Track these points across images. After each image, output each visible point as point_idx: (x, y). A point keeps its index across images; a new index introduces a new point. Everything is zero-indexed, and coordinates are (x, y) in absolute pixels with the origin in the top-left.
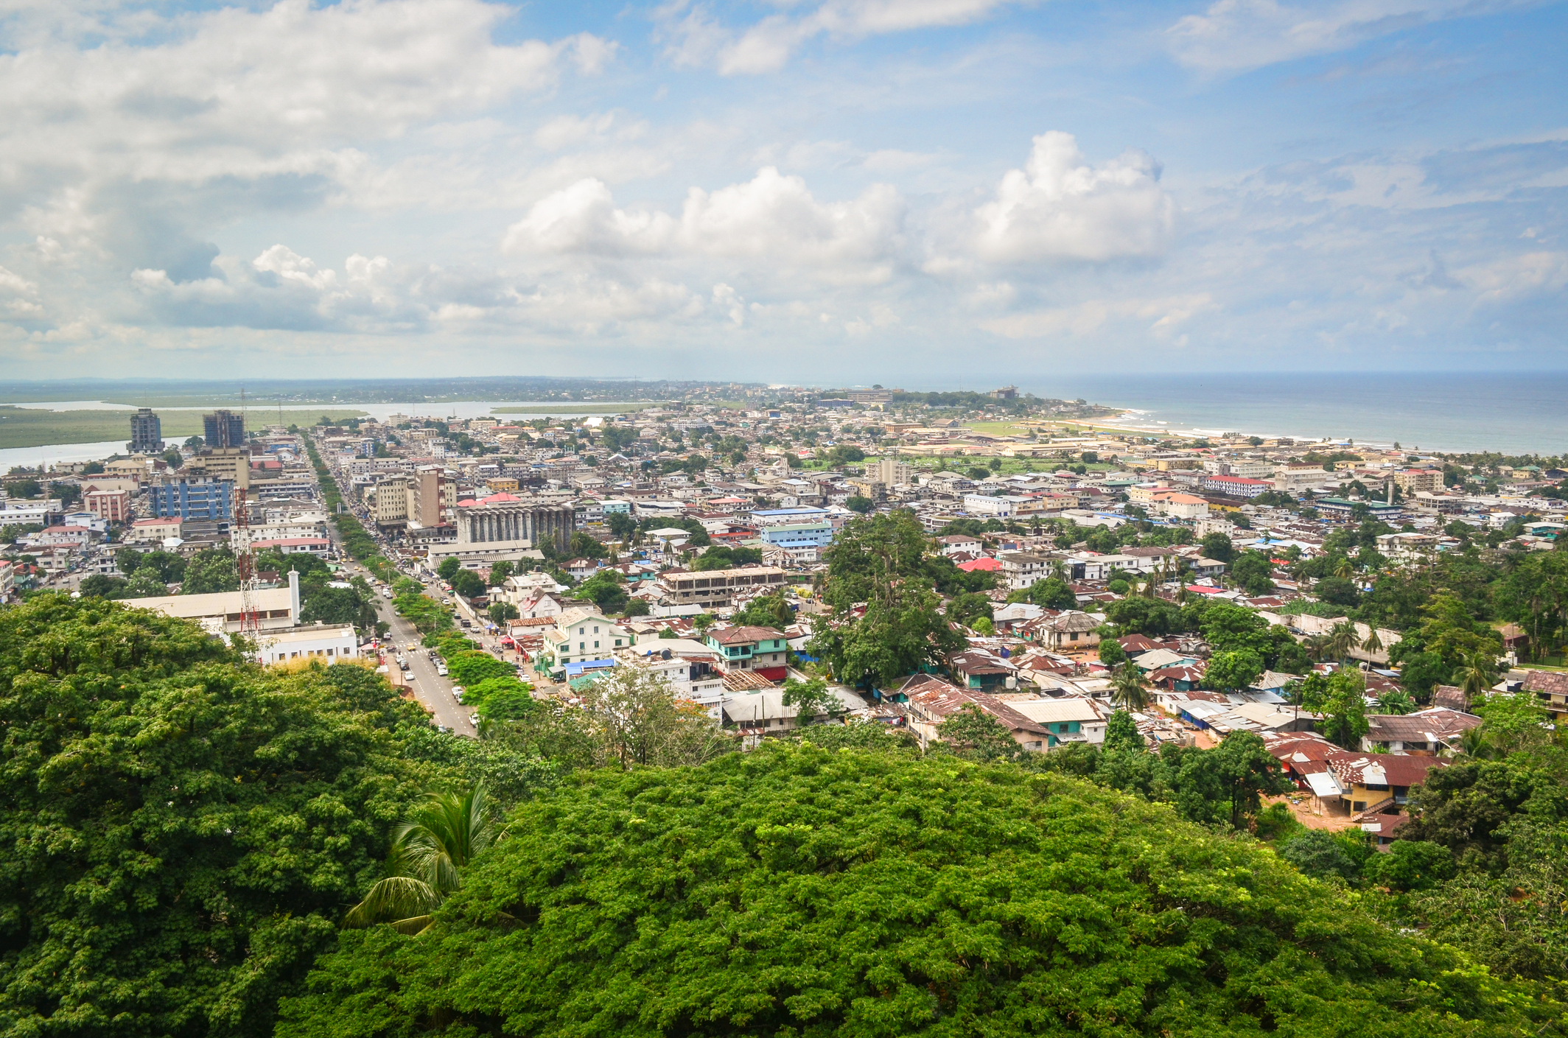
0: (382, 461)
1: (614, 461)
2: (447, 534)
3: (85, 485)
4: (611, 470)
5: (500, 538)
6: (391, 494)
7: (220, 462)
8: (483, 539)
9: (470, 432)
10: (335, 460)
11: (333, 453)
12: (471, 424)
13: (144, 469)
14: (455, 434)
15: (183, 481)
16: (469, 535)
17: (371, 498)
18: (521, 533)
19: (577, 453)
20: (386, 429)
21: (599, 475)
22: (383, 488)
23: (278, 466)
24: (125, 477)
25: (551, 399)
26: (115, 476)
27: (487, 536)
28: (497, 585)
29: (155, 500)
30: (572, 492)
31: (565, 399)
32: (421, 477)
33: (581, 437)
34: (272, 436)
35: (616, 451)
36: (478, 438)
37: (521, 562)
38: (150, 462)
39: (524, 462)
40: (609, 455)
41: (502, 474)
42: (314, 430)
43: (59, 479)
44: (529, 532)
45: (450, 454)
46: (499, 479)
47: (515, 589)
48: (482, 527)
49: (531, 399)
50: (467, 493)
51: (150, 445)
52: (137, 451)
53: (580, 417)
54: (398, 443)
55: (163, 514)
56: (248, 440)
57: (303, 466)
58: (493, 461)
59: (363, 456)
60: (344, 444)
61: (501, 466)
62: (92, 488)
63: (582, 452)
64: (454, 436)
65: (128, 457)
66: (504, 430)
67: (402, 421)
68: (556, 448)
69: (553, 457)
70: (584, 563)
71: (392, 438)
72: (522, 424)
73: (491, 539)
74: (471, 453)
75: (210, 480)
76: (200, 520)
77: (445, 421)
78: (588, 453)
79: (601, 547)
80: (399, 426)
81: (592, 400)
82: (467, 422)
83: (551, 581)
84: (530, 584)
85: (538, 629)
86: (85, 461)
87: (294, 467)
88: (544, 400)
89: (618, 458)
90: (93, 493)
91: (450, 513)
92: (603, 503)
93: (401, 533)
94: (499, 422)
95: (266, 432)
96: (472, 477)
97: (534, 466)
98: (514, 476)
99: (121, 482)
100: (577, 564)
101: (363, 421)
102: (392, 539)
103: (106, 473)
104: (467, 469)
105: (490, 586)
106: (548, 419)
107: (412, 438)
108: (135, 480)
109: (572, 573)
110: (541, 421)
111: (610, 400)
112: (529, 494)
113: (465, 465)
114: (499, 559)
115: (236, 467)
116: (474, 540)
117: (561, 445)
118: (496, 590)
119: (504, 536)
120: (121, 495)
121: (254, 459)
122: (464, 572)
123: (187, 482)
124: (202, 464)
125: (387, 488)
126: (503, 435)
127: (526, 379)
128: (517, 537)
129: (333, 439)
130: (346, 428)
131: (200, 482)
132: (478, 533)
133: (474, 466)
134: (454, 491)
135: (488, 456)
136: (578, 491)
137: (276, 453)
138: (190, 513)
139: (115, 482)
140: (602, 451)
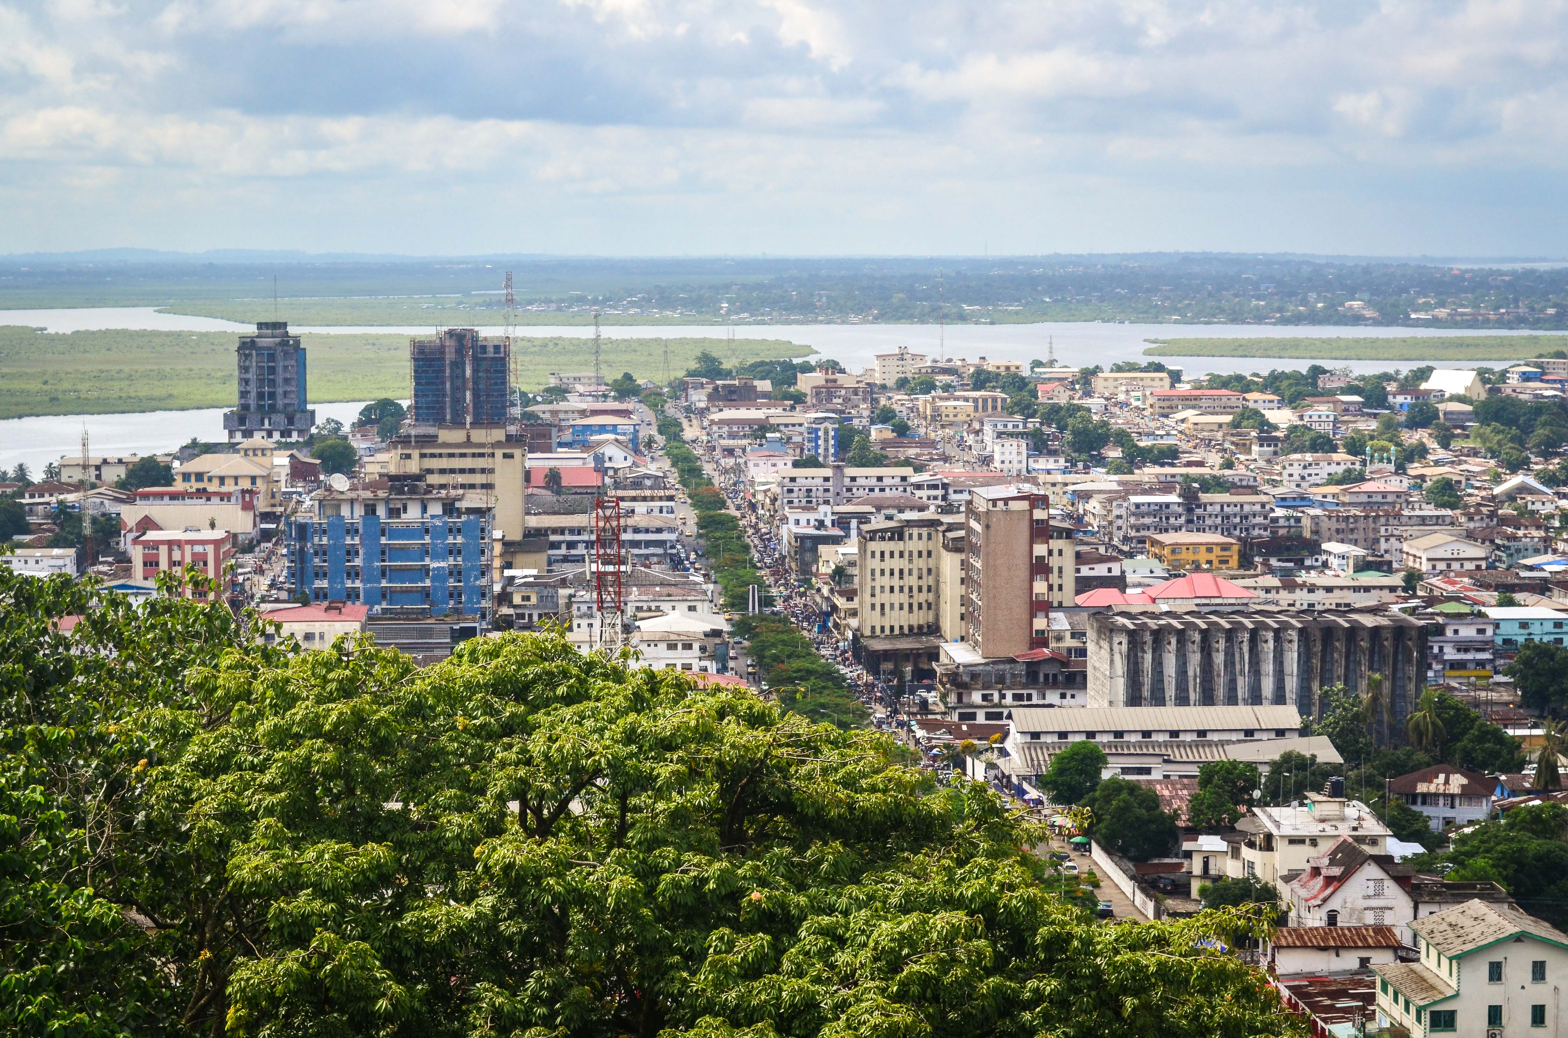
0: (866, 474)
1: (1510, 497)
2: (1052, 683)
3: (131, 514)
4: (1505, 521)
5: (1208, 699)
6: (897, 564)
7: (457, 463)
8: (1158, 700)
9: (1095, 403)
10: (738, 470)
11: (729, 452)
12: (1098, 383)
13: (267, 478)
14: (1055, 410)
15: (370, 510)
16: (1121, 684)
17: (840, 574)
18: (1268, 686)
19: (1401, 469)
20: (871, 391)
21: (1470, 536)
22: (876, 546)
23: (594, 480)
24: (225, 497)
25: (1314, 319)
26: (202, 494)
27: (1170, 691)
28: (1211, 831)
29: (299, 557)
30: (1397, 580)
31: (1357, 320)
32: (985, 519)
33: (1413, 424)
34: (574, 402)
35: (1514, 468)
36: (1119, 421)
37: (1277, 767)
38: (282, 460)
39: (1254, 490)
40: (1497, 479)
41: (1193, 523)
42: (680, 388)
43: (71, 498)
44: (1292, 684)
45: (1043, 463)
46: (1184, 537)
47: (1268, 843)
48: (1158, 664)
49: (1260, 319)
50: (1101, 570)
51: (280, 419)
52: (248, 434)
53: (1405, 369)
54: (902, 430)
55: (320, 595)
56: (516, 411)
57: (659, 482)
58: (1166, 487)
59: (813, 462)
60: (760, 430)
61: (1190, 500)
62: (147, 524)
63: (1415, 469)
64: (1054, 414)
65: (232, 447)
66: (1189, 401)
67: (911, 369)
68: (1341, 456)
69: (1332, 480)
70: (1458, 781)
71: (885, 416)
72: (1240, 384)
73: (1182, 700)
74: (1100, 461)
75: (436, 509)
76: (407, 615)
77: (1026, 372)
78: (1433, 472)
79: (1501, 739)
80: (902, 384)
81: (1435, 323)
82: (1087, 377)
83: (1373, 826)
84: (1314, 829)
85: (1350, 961)
86: (125, 456)
87: (637, 484)
88: (1297, 320)
89: (1523, 489)
90: (152, 535)
91: (1060, 622)
92: (1495, 613)
93: (924, 676)
94: (1176, 377)
95: (560, 392)
96: (1108, 529)
97: (1283, 501)
98: (1227, 531)
99: (215, 509)
100: (1437, 784)
101: (807, 368)
102: (899, 691)
103: (179, 486)
104: (1094, 505)
105: (1193, 832)
106: (1316, 371)
107: (936, 416)
108: (247, 506)
109: (1427, 811)
110: (1296, 377)
111: (1486, 323)
112: (1272, 581)
113: (1086, 496)
114: (1215, 756)
115: (496, 479)
116: (1134, 699)
117: (1355, 447)
118: (1210, 843)
119: (1220, 692)
120: (217, 543)
121: (538, 462)
122: (1116, 787)
123: (381, 511)
124: (413, 467)
125: (887, 546)
126: (1190, 414)
127: (1238, 261)
128: (1256, 699)
129: (729, 414)
130: (764, 385)
131: (413, 514)
132: (1147, 681)
133: (1111, 498)
134: (1068, 562)
135: (1149, 473)
136: (1412, 579)
137: (586, 446)
138: (384, 594)
139: (199, 511)
140: (1474, 465)
